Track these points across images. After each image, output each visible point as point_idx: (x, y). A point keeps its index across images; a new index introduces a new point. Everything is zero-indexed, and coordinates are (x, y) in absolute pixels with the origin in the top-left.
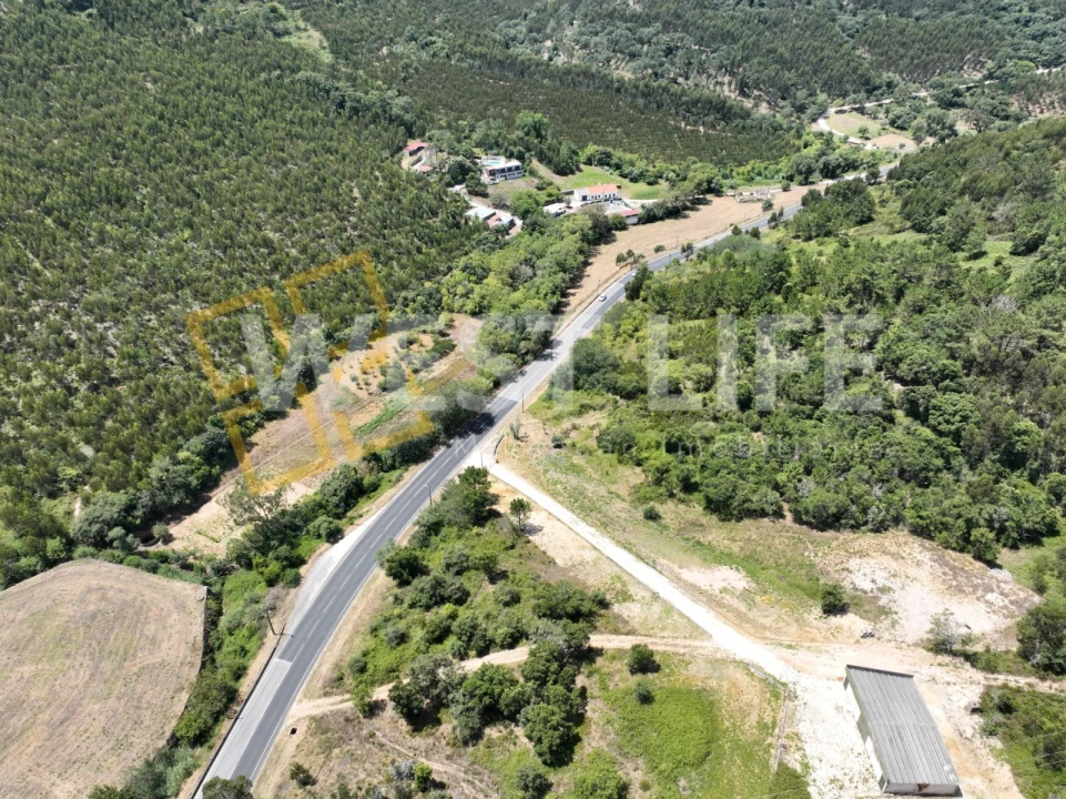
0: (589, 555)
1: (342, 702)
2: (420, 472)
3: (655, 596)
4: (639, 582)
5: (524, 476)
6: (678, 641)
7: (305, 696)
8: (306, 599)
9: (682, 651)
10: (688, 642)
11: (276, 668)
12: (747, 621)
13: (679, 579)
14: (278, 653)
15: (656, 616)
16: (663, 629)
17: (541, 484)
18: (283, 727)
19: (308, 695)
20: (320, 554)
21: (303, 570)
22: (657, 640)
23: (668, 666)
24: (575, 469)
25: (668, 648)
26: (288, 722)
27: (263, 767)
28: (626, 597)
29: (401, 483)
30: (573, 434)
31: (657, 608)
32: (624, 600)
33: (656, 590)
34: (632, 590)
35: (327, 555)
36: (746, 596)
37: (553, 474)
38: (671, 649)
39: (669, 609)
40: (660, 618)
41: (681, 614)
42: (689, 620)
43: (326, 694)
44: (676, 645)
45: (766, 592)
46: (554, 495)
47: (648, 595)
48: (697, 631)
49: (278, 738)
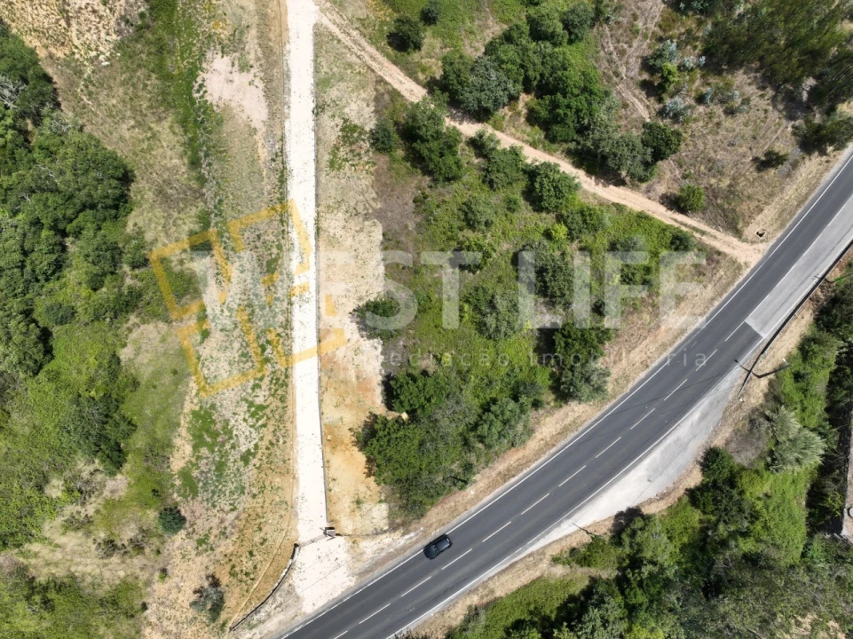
0: (334, 223)
1: (703, 233)
2: (431, 613)
3: (319, 110)
4: (318, 141)
5: (287, 471)
6: (350, 44)
7: (739, 268)
8: (704, 417)
9: (355, 33)
10: (342, 36)
11: (765, 324)
12: (263, 16)
13: (272, 115)
14: (760, 344)
15: (342, 85)
16: (350, 65)
17: (281, 419)
18: (771, 244)
19: (736, 267)
20: (662, 497)
21: (696, 478)
22: (367, 58)
23: (381, 31)
24: (207, 428)
25: (366, 44)
26: (764, 247)
27: (800, 211)
28: (349, 132)
29: (475, 600)
30: (128, 533)
31: (333, 93)
32: (354, 128)
33: (310, 116)
34: (333, 135)
35: (651, 492)
36: (233, 45)
37: (245, 434)
38: (364, 42)
39: (322, 84)
40: (342, 79)
41: (317, 70)
42: (316, 56)
43: (719, 253)
44: (355, 42)
45: (210, 36)
46: (282, 383)
47: (325, 117)
48: (321, 39)
49: (779, 235)
